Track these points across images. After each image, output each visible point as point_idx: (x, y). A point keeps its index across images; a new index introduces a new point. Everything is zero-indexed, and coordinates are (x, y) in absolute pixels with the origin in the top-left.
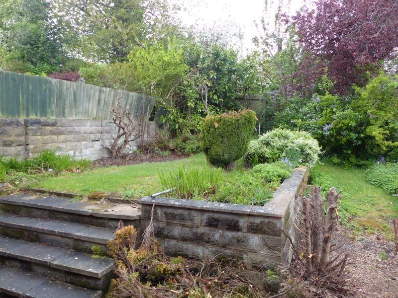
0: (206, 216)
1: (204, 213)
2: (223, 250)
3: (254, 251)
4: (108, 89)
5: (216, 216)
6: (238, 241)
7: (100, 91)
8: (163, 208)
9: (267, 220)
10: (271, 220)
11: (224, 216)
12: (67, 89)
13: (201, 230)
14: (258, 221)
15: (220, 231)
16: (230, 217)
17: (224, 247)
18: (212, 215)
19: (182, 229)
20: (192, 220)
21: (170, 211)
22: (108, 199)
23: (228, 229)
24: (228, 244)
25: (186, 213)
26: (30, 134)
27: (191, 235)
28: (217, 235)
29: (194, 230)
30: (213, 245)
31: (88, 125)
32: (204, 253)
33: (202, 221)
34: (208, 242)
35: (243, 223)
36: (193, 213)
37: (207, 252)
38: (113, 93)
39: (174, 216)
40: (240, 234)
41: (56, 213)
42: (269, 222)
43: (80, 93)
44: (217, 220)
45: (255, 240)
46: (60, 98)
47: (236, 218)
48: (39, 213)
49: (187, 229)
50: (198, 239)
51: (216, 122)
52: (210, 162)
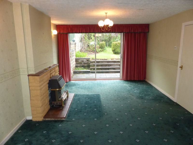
51: (118, 43)
52: (114, 53)
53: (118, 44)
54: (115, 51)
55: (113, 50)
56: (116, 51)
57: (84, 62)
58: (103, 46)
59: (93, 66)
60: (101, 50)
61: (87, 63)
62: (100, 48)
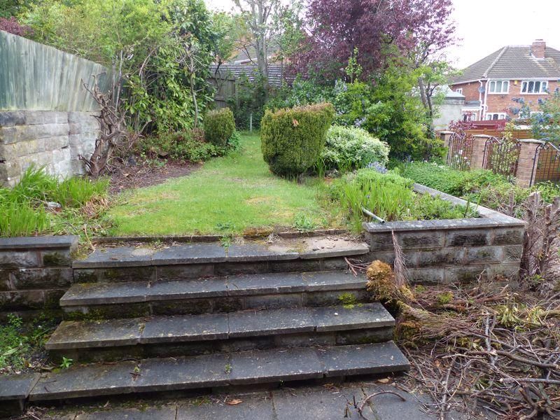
0: (452, 235)
1: (450, 232)
2: (466, 268)
3: (497, 263)
4: (72, 56)
5: (463, 233)
6: (484, 255)
7: (64, 60)
8: (401, 234)
9: (512, 230)
10: (516, 229)
11: (471, 233)
12: (26, 54)
13: (444, 252)
14: (504, 232)
15: (465, 248)
16: (477, 233)
17: (468, 264)
18: (458, 233)
19: (423, 255)
20: (436, 242)
21: (409, 236)
22: (279, 235)
23: (473, 245)
24: (473, 261)
25: (429, 235)
26: (6, 142)
27: (434, 258)
28: (461, 254)
29: (437, 253)
30: (456, 265)
31: (56, 119)
32: (444, 276)
33: (446, 241)
34: (452, 263)
35: (490, 236)
36: (437, 233)
37: (448, 274)
38: (76, 63)
39: (415, 241)
40: (484, 248)
41: (231, 266)
42: (514, 231)
43: (41, 63)
44: (465, 238)
45: (499, 251)
46: (19, 71)
47: (483, 232)
48: (195, 270)
49: (430, 253)
50: (441, 262)
51: (295, 118)
52: (275, 173)
53: (296, 123)
54: (280, 159)
55: (271, 152)
56: (286, 160)
57: (24, 278)
58: (220, 129)
59: (85, 311)
60: (212, 148)
61: (47, 278)
62: (207, 140)
